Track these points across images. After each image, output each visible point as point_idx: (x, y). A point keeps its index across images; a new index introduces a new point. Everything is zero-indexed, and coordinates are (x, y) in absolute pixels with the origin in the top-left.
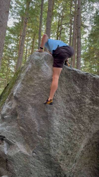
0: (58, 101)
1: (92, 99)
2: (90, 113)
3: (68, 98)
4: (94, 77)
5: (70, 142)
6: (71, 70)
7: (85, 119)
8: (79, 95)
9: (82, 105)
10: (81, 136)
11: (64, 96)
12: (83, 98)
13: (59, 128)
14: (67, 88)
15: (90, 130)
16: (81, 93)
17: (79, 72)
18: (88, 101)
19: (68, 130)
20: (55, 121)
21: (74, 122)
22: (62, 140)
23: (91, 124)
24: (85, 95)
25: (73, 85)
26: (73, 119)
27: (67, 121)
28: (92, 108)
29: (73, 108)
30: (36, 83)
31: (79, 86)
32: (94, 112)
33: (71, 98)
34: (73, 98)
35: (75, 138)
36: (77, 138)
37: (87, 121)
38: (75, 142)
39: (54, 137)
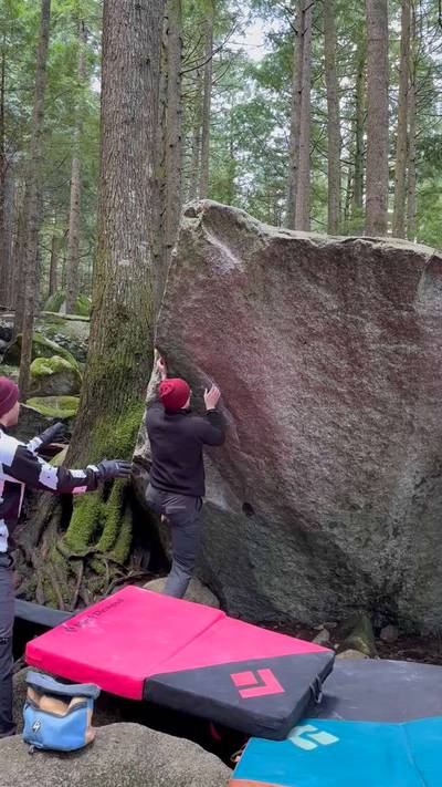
0: (271, 346)
1: (384, 323)
2: (390, 368)
3: (299, 330)
4: (375, 246)
5: (348, 466)
6: (288, 240)
7: (379, 386)
8: (334, 316)
9: (353, 345)
10: (386, 446)
11: (283, 326)
12: (355, 323)
13: (296, 426)
14: (288, 301)
15: (415, 424)
16: (340, 309)
17: (317, 242)
18: (371, 330)
19: (330, 429)
20: (276, 405)
21: (345, 402)
22: (318, 463)
23: (412, 404)
24: (358, 312)
25: (307, 285)
26: (339, 394)
27: (319, 401)
28: (396, 352)
29: (328, 358)
30: (196, 301)
31: (328, 287)
32: (405, 364)
33: (310, 329)
34: (320, 327)
35: (363, 454)
36: (369, 453)
37: (391, 396)
38: (368, 467)
39: (287, 452)
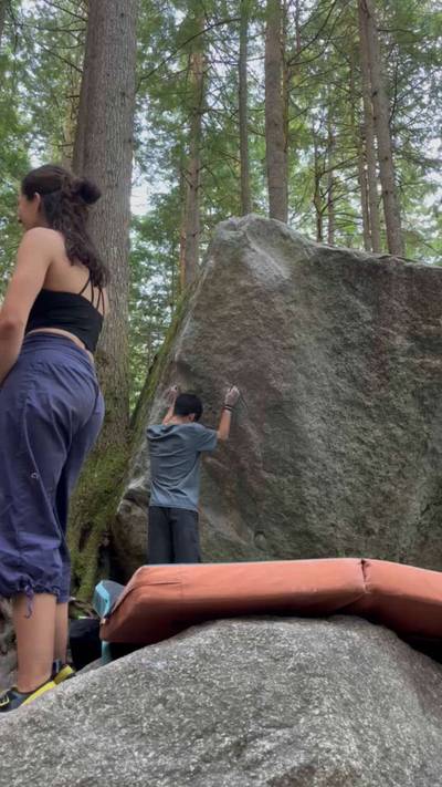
0: (308, 353)
1: (413, 337)
2: (415, 382)
3: (336, 340)
4: (407, 264)
5: (367, 486)
6: (331, 251)
7: (406, 404)
8: (369, 328)
9: (383, 357)
10: (404, 466)
11: (323, 335)
12: (387, 334)
13: (323, 440)
14: (327, 310)
15: (430, 445)
16: (374, 321)
17: (358, 255)
18: (401, 342)
19: (355, 445)
20: (308, 416)
21: (370, 416)
22: (341, 481)
23: (429, 422)
24: (389, 325)
25: (346, 296)
26: (366, 408)
27: (346, 415)
28: (422, 366)
29: (359, 370)
31: (365, 299)
32: (431, 378)
33: (346, 339)
34: (354, 338)
35: (383, 473)
36: (388, 472)
37: (412, 410)
38: (387, 487)
39: (312, 469)
